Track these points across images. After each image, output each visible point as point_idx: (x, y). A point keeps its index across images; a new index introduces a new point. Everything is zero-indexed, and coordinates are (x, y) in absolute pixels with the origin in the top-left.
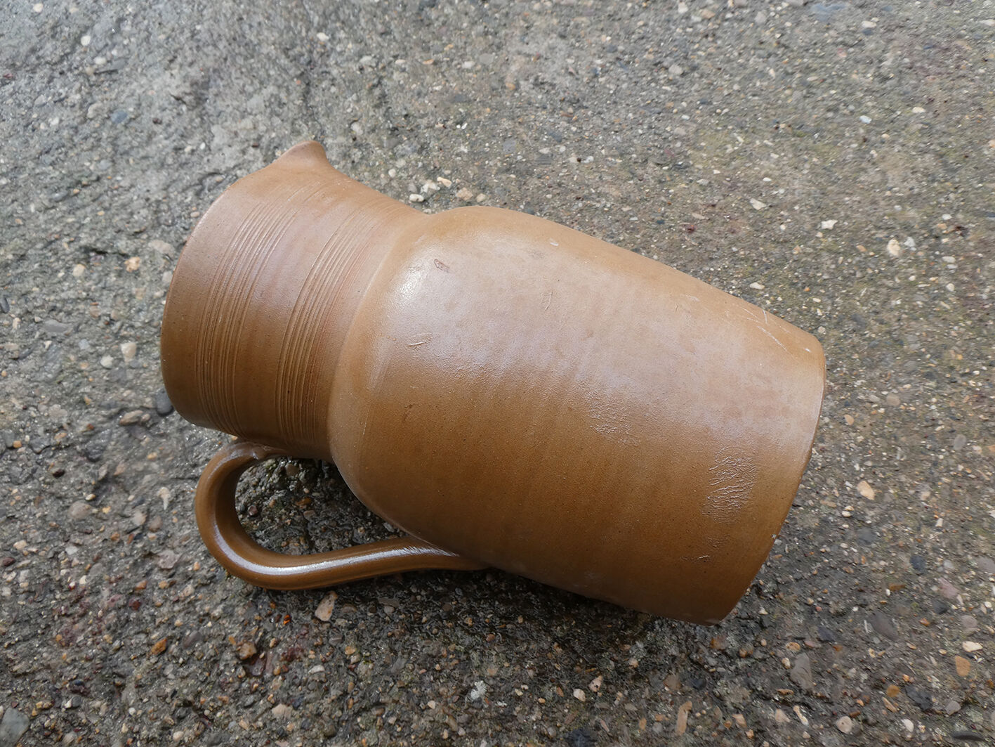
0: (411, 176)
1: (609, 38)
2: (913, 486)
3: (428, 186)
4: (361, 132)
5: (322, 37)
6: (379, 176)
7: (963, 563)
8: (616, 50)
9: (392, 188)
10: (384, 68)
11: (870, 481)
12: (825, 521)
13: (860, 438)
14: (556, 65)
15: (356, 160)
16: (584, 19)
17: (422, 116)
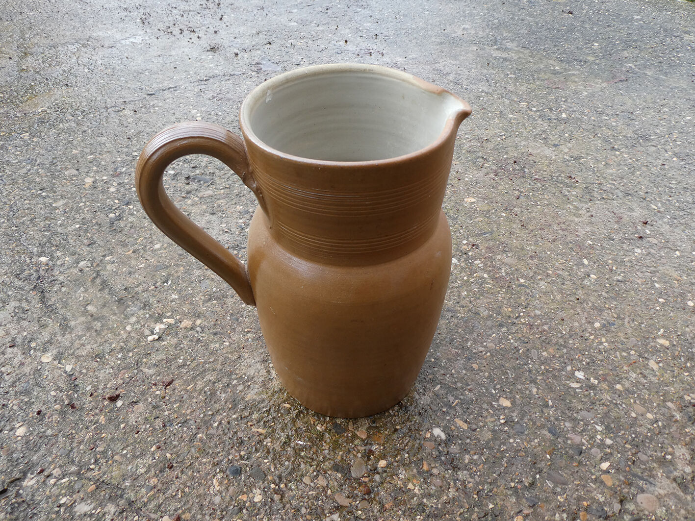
0: (144, 325)
1: (241, 207)
2: (526, 389)
3: (158, 327)
4: (96, 309)
5: (43, 259)
6: (119, 334)
7: (574, 420)
8: (249, 212)
9: (132, 338)
10: (98, 265)
11: (504, 396)
12: (494, 431)
13: (487, 374)
14: (215, 230)
15: (98, 329)
16: (222, 201)
17: (138, 286)
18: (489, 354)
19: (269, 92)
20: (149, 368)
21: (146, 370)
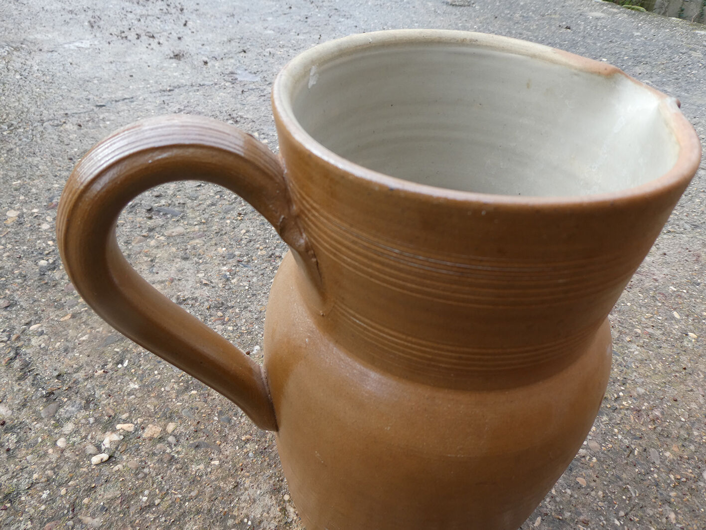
0: (86, 437)
1: (224, 249)
3: (109, 439)
4: (10, 412)
6: (46, 454)
8: (234, 256)
9: (66, 460)
10: (18, 338)
13: (600, 494)
14: (190, 283)
15: (11, 446)
16: (197, 241)
17: (77, 371)
18: (594, 459)
19: (314, 69)
20: (93, 516)
21: (88, 520)
